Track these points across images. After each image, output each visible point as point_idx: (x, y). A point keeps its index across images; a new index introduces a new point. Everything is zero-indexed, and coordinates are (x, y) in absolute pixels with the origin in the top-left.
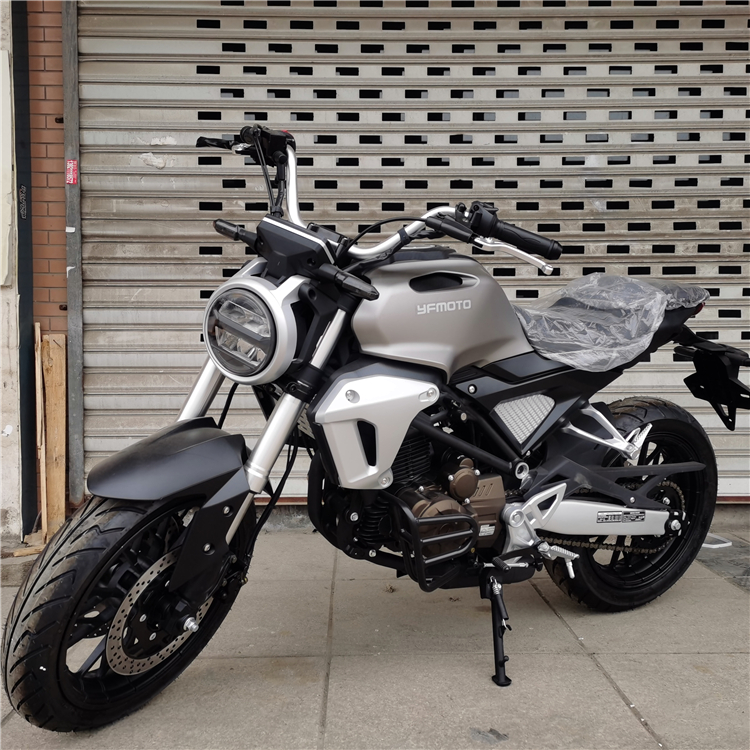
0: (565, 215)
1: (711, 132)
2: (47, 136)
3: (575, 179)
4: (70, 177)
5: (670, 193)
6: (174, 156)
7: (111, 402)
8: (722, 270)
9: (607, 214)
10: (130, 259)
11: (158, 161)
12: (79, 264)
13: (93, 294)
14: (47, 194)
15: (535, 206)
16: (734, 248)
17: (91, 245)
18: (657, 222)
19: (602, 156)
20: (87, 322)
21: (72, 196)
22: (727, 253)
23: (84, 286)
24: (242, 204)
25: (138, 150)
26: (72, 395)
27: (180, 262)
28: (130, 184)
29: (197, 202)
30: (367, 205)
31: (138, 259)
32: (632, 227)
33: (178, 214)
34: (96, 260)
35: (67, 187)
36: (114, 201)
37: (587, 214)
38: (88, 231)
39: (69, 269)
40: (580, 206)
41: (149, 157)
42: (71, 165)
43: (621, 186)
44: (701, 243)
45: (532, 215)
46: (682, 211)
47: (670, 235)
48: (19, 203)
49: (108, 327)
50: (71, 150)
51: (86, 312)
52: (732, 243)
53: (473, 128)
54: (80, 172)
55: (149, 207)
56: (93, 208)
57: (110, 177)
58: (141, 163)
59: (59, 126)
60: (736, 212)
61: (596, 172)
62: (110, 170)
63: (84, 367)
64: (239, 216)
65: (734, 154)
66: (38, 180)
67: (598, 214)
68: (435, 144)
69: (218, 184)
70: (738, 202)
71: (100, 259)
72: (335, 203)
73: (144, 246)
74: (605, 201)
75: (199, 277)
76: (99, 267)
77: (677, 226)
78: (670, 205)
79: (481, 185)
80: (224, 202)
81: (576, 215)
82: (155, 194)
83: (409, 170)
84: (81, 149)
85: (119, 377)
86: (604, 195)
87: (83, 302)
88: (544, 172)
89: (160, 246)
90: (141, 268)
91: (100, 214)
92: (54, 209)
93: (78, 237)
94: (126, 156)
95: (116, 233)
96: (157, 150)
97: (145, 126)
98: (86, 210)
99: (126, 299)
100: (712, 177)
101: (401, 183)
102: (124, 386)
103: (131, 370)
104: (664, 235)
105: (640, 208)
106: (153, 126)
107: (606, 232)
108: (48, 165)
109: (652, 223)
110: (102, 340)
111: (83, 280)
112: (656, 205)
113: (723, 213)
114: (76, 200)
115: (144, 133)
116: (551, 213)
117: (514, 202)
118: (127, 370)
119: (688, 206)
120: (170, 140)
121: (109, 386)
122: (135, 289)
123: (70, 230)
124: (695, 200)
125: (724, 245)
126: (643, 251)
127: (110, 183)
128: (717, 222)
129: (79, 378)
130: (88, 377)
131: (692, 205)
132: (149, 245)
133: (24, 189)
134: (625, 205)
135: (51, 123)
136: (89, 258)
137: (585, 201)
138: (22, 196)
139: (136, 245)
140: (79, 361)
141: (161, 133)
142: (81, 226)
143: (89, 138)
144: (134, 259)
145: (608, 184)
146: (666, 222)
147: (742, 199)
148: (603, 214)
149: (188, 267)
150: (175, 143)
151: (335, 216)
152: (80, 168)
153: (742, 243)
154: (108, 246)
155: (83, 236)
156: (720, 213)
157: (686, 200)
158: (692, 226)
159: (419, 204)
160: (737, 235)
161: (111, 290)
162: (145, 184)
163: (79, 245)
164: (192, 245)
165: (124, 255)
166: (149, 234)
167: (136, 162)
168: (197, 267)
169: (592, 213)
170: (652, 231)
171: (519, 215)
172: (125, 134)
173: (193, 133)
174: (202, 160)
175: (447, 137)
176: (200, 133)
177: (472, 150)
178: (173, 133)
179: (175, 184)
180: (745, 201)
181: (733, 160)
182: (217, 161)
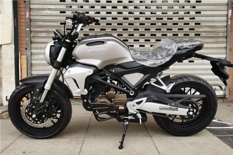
0: (151, 26)
1: (187, 6)
2: (22, 6)
3: (154, 18)
4: (27, 16)
5: (177, 21)
6: (54, 11)
7: (38, 72)
9: (162, 26)
10: (43, 37)
11: (50, 12)
12: (30, 38)
13: (33, 45)
14: (22, 21)
15: (144, 24)
17: (33, 33)
18: (174, 28)
19: (160, 12)
20: (32, 52)
21: (28, 21)
22: (191, 36)
23: (31, 44)
25: (44, 9)
26: (28, 71)
28: (43, 18)
29: (60, 23)
30: (102, 24)
32: (168, 29)
33: (55, 26)
34: (34, 37)
35: (27, 19)
36: (39, 22)
37: (157, 26)
38: (32, 30)
39: (27, 39)
40: (155, 24)
41: (47, 11)
42: (27, 13)
43: (165, 19)
44: (185, 33)
45: (143, 26)
46: (180, 26)
47: (177, 31)
48: (14, 23)
49: (37, 54)
50: (28, 9)
51: (32, 50)
52: (192, 33)
53: (129, 5)
54: (30, 15)
55: (47, 24)
56: (33, 24)
57: (38, 16)
58: (45, 13)
59: (25, 3)
60: (193, 26)
61: (159, 16)
62: (38, 14)
63: (31, 64)
65: (193, 12)
66: (19, 17)
67: (159, 26)
68: (119, 9)
69: (65, 18)
71: (35, 37)
73: (46, 33)
74: (161, 23)
76: (35, 39)
77: (179, 29)
78: (177, 24)
79: (131, 19)
81: (154, 26)
82: (49, 21)
83: (113, 15)
84: (30, 9)
85: (40, 66)
86: (161, 21)
87: (31, 48)
88: (146, 16)
89: (50, 33)
90: (45, 39)
91: (35, 25)
92: (24, 24)
93: (30, 31)
94: (42, 11)
95: (39, 30)
96: (49, 9)
97: (46, 3)
98: (31, 24)
99: (42, 47)
100: (187, 17)
101: (111, 18)
102: (41, 69)
103: (43, 65)
104: (175, 31)
105: (170, 25)
106: (48, 3)
107: (161, 31)
108: (22, 13)
109: (173, 28)
110: (36, 57)
111: (31, 42)
112: (174, 24)
113: (190, 26)
114: (29, 22)
115: (46, 5)
116: (148, 26)
117: (139, 23)
120: (53, 7)
121: (38, 69)
122: (44, 44)
123: (27, 29)
124: (183, 23)
125: (190, 34)
126: (170, 35)
127: (38, 18)
128: (188, 28)
129: (30, 66)
130: (32, 66)
131: (182, 24)
132: (48, 33)
133: (16, 19)
134: (166, 24)
135: (23, 3)
136: (32, 37)
137: (156, 23)
138: (15, 21)
139: (44, 33)
140: (30, 62)
141: (50, 5)
142: (30, 28)
143: (32, 6)
144: (44, 37)
145: (162, 19)
146: (176, 28)
147: (194, 23)
151: (94, 26)
153: (194, 34)
154: (37, 33)
158: (182, 29)
159: (115, 24)
160: (193, 31)
161: (38, 44)
162: (46, 18)
163: (30, 33)
165: (41, 36)
166: (48, 31)
167: (44, 12)
169: (158, 26)
170: (173, 30)
171: (140, 26)
172: (41, 5)
173: (58, 5)
174: (61, 12)
175: (122, 7)
176: (60, 5)
177: (128, 10)
178: (53, 5)
179: (54, 18)
180: (195, 23)
181: (193, 13)
182: (65, 12)
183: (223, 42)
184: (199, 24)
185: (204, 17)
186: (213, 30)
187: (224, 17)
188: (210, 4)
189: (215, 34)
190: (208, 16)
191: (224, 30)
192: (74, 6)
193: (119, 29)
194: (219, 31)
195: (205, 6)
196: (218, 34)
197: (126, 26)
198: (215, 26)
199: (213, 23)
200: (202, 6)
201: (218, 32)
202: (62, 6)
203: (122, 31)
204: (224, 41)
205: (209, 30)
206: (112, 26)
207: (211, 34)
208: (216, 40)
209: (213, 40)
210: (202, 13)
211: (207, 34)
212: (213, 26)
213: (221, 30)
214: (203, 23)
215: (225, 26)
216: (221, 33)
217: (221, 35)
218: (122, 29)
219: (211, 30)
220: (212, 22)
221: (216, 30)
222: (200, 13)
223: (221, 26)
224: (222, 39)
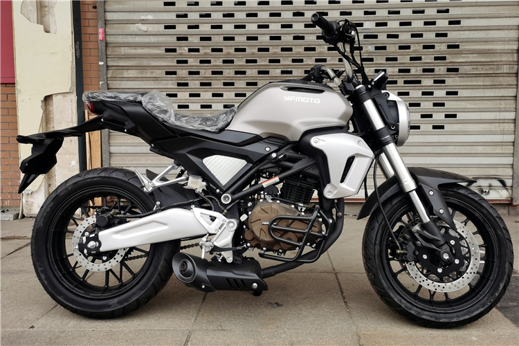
1: (431, 9)
2: (89, 15)
4: (101, 37)
5: (408, 41)
6: (152, 25)
7: (123, 149)
8: (435, 82)
9: (375, 53)
10: (131, 78)
11: (144, 28)
12: (106, 81)
14: (89, 46)
16: (442, 70)
17: (111, 71)
18: (401, 57)
19: (372, 22)
21: (102, 46)
22: (438, 73)
24: (187, 49)
25: (134, 22)
26: (103, 146)
27: (156, 79)
28: (130, 39)
29: (164, 48)
30: (250, 49)
31: (135, 77)
32: (388, 59)
33: (155, 55)
34: (114, 78)
35: (99, 42)
36: (123, 48)
37: (364, 53)
38: (110, 64)
39: (101, 83)
41: (140, 25)
42: (101, 31)
43: (382, 38)
44: (424, 68)
46: (414, 51)
47: (408, 64)
48: (76, 50)
50: (101, 23)
52: (441, 67)
53: (305, 8)
54: (105, 34)
55: (140, 51)
56: (112, 52)
57: (120, 36)
58: (136, 29)
59: (95, 10)
60: (443, 51)
61: (369, 31)
62: (120, 33)
64: (185, 55)
65: (442, 21)
66: (85, 38)
67: (370, 53)
68: (285, 17)
69: (174, 39)
70: (445, 46)
71: (116, 78)
72: (233, 48)
73: (137, 71)
74: (374, 46)
75: (165, 87)
76: (116, 82)
77: (412, 59)
78: (408, 47)
79: (309, 38)
80: (177, 48)
82: (143, 45)
83: (272, 31)
84: (106, 22)
86: (373, 42)
89: (146, 71)
90: (136, 82)
91: (116, 55)
92: (93, 52)
93: (105, 67)
94: (128, 25)
95: (124, 64)
96: (144, 22)
97: (137, 10)
98: (108, 53)
100: (430, 33)
101: (267, 38)
102: (129, 142)
104: (405, 63)
105: (392, 49)
106: (142, 10)
107: (374, 62)
108: (90, 30)
109: (399, 57)
111: (108, 89)
112: (401, 48)
113: (437, 52)
114: (104, 48)
115: (137, 13)
119: (418, 48)
120: (150, 17)
121: (122, 142)
123: (101, 63)
124: (422, 45)
125: (436, 68)
126: (393, 72)
127: (120, 39)
128: (433, 56)
129: (107, 138)
130: (111, 137)
131: (420, 47)
132: (140, 71)
133: (78, 43)
134: (384, 48)
135: (91, 8)
136: (111, 78)
137: (363, 46)
138: (77, 47)
139: (134, 71)
141: (145, 13)
142: (107, 61)
143: (109, 16)
144: (133, 78)
145: (376, 37)
146: (406, 57)
147: (446, 44)
148: (373, 52)
149: (160, 82)
150: (152, 18)
151: (234, 55)
152: (105, 32)
153: (446, 68)
154: (120, 71)
155: (107, 66)
156: (435, 52)
157: (417, 45)
158: (420, 59)
159: (277, 48)
160: (444, 63)
162: (138, 39)
163: (106, 71)
164: (161, 71)
165: (128, 76)
166: (140, 65)
167: (133, 28)
168: (164, 82)
169: (367, 52)
170: (398, 61)
171: (329, 54)
172: (128, 14)
173: (161, 13)
174: (166, 27)
175: (291, 13)
176: (165, 13)
177: (304, 20)
178: (151, 13)
179: (153, 39)
180: (448, 45)
181: (442, 24)
182: (174, 27)
183: (509, 86)
184: (457, 47)
185: (467, 32)
186: (488, 60)
187: (511, 31)
188: (481, 4)
189: (492, 68)
190: (477, 30)
191: (511, 59)
192: (191, 13)
193: (284, 60)
194: (501, 61)
195: (471, 8)
196: (498, 69)
197: (299, 53)
198: (492, 50)
199: (488, 45)
200: (464, 8)
201: (498, 64)
202: (169, 14)
203: (291, 63)
204: (511, 83)
205: (478, 60)
206: (269, 54)
207: (482, 69)
208: (493, 81)
209: (488, 81)
210: (464, 23)
211: (473, 68)
212: (488, 50)
213: (504, 58)
214: (466, 45)
215: (513, 50)
216: (505, 66)
217: (505, 69)
218: (291, 59)
219: (482, 60)
220: (486, 41)
221: (494, 60)
222: (458, 22)
223: (506, 51)
224: (508, 78)
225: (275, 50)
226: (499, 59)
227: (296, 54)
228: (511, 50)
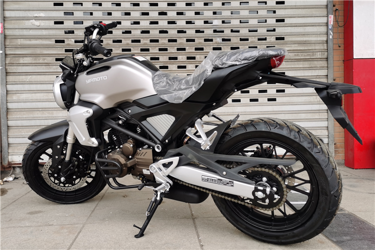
0: (206, 44)
1: (262, 10)
3: (209, 29)
5: (246, 35)
6: (44, 21)
7: (19, 123)
9: (222, 43)
10: (26, 64)
11: (37, 23)
12: (4, 66)
13: (10, 78)
15: (193, 41)
17: (9, 58)
18: (242, 46)
19: (219, 20)
20: (8, 90)
21: (1, 38)
23: (6, 75)
24: (73, 40)
25: (28, 19)
26: (2, 120)
27: (47, 64)
28: (25, 33)
29: (54, 40)
30: (125, 40)
31: (30, 63)
32: (232, 48)
33: (46, 45)
34: (12, 64)
36: (19, 40)
37: (214, 44)
38: (8, 52)
40: (212, 40)
41: (33, 21)
42: (0, 25)
43: (227, 32)
45: (193, 44)
46: (252, 42)
49: (17, 92)
51: (8, 86)
53: (168, 9)
55: (34, 42)
56: (10, 43)
57: (17, 30)
58: (30, 24)
60: (273, 42)
61: (217, 27)
62: (17, 27)
63: (7, 109)
64: (72, 45)
65: (271, 19)
67: (219, 43)
68: (152, 16)
69: (63, 32)
71: (13, 64)
72: (112, 40)
73: (32, 58)
74: (221, 38)
75: (55, 71)
76: (13, 67)
78: (247, 40)
79: (172, 32)
80: (65, 40)
81: (210, 44)
82: (36, 37)
83: (142, 26)
84: (5, 19)
85: (23, 112)
86: (221, 35)
87: (6, 82)
88: (197, 27)
89: (39, 58)
90: (31, 67)
91: (13, 45)
93: (4, 55)
94: (24, 21)
95: (20, 53)
96: (37, 18)
97: (31, 9)
98: (7, 44)
99: (25, 80)
100: (263, 28)
101: (139, 32)
102: (24, 116)
103: (28, 110)
105: (235, 40)
106: (35, 9)
109: (240, 47)
110: (15, 97)
111: (6, 73)
113: (268, 42)
114: (3, 40)
115: (31, 12)
116: (200, 43)
117: (185, 39)
118: (26, 110)
119: (254, 40)
120: (42, 14)
121: (18, 116)
122: (28, 76)
124: (257, 38)
127: (17, 32)
128: (265, 46)
129: (5, 113)
130: (9, 113)
131: (256, 40)
132: (34, 58)
134: (229, 40)
136: (9, 64)
137: (214, 39)
139: (28, 58)
140: (5, 106)
141: (38, 12)
142: (5, 50)
143: (7, 14)
144: (28, 63)
145: (223, 31)
146: (246, 46)
147: (275, 37)
149: (51, 66)
150: (44, 16)
151: (112, 45)
152: (4, 27)
154: (17, 58)
155: (6, 55)
157: (253, 37)
159: (146, 40)
161: (18, 76)
162: (32, 32)
163: (4, 58)
164: (52, 58)
165: (23, 62)
166: (34, 53)
167: (28, 24)
168: (54, 67)
169: (216, 43)
170: (240, 50)
171: (187, 44)
172: (23, 12)
173: (52, 12)
174: (56, 23)
175: (157, 13)
176: (55, 12)
177: (167, 18)
178: (43, 12)
179: (44, 32)
181: (272, 22)
182: (62, 23)
183: (322, 68)
184: (283, 39)
185: (289, 28)
186: (306, 48)
187: (321, 27)
188: (299, 7)
189: (309, 55)
190: (296, 26)
191: (322, 48)
192: (77, 12)
193: (152, 49)
194: (315, 49)
195: (292, 10)
196: (313, 55)
197: (164, 44)
198: (308, 41)
199: (305, 37)
200: (287, 10)
201: (314, 52)
202: (58, 12)
203: (158, 52)
204: (323, 65)
205: (299, 49)
206: (141, 45)
207: (302, 55)
208: (310, 64)
209: (306, 64)
210: (287, 21)
211: (295, 55)
212: (305, 41)
213: (318, 47)
214: (289, 38)
215: (324, 41)
216: (319, 53)
217: (319, 55)
218: (158, 48)
219: (301, 49)
220: (304, 35)
221: (310, 48)
222: (283, 21)
223: (318, 42)
224: (321, 62)
225: (145, 42)
226: (313, 48)
227: (162, 44)
228: (322, 41)
